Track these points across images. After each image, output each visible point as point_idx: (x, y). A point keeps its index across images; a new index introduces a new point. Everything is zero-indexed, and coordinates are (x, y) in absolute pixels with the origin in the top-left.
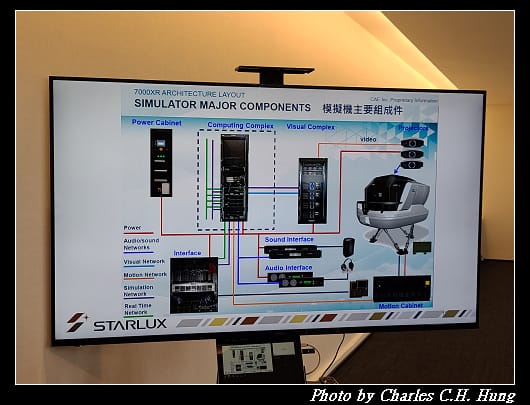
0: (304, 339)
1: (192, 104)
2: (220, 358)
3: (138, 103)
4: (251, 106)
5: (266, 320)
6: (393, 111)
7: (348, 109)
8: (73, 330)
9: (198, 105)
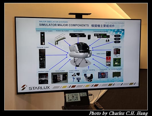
0: (89, 92)
1: (55, 25)
2: (65, 97)
3: (40, 25)
4: (72, 25)
5: (78, 86)
6: (112, 26)
7: (99, 26)
8: (23, 90)
9: (57, 25)
